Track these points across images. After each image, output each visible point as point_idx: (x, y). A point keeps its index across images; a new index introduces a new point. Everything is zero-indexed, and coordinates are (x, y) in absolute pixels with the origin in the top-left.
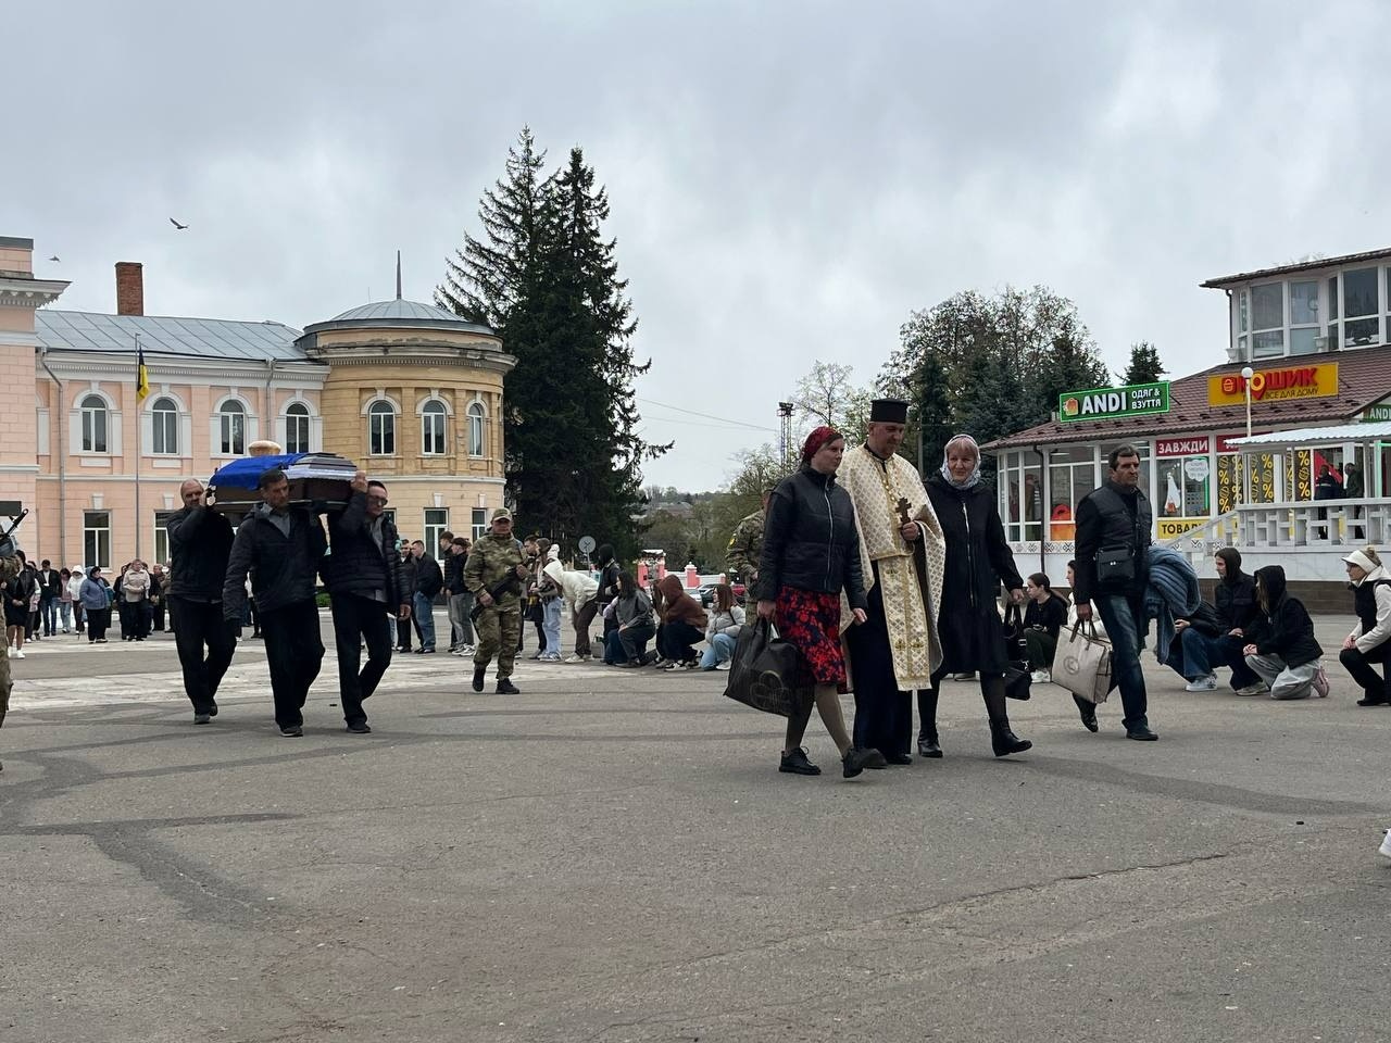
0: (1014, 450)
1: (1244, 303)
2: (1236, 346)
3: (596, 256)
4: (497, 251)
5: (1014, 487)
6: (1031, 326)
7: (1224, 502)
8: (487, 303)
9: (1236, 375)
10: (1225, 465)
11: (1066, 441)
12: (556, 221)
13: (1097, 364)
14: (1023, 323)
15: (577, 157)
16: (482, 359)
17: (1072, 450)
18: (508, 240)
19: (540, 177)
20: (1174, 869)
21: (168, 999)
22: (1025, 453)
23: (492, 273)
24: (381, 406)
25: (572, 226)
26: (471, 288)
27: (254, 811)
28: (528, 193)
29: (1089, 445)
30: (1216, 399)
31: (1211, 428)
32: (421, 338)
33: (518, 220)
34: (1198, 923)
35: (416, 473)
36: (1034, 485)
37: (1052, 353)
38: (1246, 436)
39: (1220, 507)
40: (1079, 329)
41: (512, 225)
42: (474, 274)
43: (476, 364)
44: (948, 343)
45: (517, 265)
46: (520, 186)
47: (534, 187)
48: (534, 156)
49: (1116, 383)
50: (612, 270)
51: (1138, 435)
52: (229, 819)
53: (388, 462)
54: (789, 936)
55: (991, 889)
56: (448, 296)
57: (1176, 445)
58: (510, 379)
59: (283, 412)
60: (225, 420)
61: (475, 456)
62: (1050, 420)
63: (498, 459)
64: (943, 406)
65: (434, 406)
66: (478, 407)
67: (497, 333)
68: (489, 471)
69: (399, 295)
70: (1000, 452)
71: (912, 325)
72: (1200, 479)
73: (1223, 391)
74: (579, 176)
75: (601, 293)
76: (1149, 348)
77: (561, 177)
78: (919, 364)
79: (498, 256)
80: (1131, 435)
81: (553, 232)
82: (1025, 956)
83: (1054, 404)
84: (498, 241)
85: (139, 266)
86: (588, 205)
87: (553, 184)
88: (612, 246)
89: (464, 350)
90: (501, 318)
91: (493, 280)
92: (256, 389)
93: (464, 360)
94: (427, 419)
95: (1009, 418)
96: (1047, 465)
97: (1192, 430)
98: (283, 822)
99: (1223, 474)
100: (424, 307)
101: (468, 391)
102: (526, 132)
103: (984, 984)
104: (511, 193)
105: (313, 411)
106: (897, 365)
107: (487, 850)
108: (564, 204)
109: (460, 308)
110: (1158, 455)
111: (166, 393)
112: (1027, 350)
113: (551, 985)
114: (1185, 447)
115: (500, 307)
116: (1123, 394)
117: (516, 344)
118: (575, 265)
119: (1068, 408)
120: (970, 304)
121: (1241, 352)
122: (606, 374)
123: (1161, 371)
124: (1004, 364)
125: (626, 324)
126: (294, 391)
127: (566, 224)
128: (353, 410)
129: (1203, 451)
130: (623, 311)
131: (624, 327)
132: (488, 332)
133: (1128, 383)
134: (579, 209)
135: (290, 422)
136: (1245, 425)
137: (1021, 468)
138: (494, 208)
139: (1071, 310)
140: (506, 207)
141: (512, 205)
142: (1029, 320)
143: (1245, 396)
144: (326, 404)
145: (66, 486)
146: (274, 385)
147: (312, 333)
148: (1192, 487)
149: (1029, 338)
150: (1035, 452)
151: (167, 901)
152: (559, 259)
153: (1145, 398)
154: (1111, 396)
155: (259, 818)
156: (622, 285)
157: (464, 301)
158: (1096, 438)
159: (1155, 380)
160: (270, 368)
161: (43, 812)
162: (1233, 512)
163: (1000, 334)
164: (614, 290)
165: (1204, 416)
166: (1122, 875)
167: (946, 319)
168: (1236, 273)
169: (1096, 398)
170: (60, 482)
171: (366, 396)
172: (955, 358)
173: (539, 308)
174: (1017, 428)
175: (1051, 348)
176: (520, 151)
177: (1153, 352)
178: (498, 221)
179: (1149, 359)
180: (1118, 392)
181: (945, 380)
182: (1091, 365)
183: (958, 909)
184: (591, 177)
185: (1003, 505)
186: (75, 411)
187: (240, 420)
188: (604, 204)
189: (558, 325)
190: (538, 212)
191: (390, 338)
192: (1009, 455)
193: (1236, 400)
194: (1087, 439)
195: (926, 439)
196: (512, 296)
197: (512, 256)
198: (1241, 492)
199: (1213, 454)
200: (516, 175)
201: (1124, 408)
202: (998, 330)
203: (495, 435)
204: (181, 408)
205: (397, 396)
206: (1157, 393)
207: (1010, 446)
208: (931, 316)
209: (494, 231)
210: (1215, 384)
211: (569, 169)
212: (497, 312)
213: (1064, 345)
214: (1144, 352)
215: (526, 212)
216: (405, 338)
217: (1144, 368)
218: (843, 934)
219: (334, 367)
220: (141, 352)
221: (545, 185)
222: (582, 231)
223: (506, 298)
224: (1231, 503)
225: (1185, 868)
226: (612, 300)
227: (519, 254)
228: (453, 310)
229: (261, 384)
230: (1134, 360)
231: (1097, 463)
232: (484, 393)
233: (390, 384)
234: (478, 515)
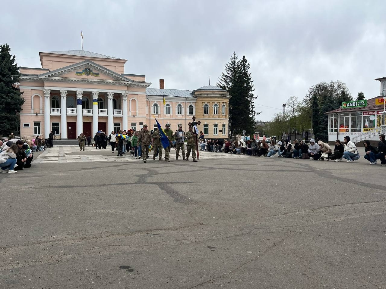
0: (332, 114)
1: (384, 83)
2: (382, 92)
3: (247, 76)
4: (228, 76)
5: (332, 121)
6: (336, 89)
7: (378, 125)
8: (226, 86)
9: (382, 99)
10: (379, 117)
11: (343, 112)
12: (240, 69)
13: (350, 96)
14: (334, 88)
15: (244, 57)
16: (225, 96)
17: (344, 114)
18: (230, 73)
19: (237, 61)
20: (371, 203)
21: (173, 217)
22: (334, 114)
23: (227, 80)
24: (206, 105)
25: (243, 70)
26: (223, 83)
27: (185, 181)
28: (234, 64)
29: (348, 113)
30: (377, 103)
31: (376, 109)
32: (214, 92)
33: (232, 69)
34: (377, 215)
35: (212, 118)
36: (336, 121)
37: (341, 94)
38: (384, 111)
39: (377, 126)
40: (347, 89)
41: (231, 71)
42: (224, 80)
43: (224, 97)
44: (318, 92)
45: (232, 78)
46: (233, 63)
47: (236, 63)
48: (236, 57)
49: (355, 100)
50: (250, 79)
51: (359, 111)
52: (181, 183)
53: (207, 116)
54: (289, 213)
55: (331, 205)
56: (219, 84)
57: (368, 113)
58: (230, 100)
59: (189, 107)
60: (178, 108)
61: (223, 115)
62: (340, 108)
63: (227, 115)
64: (317, 105)
65: (216, 105)
66: (224, 105)
67: (228, 91)
68: (226, 117)
69: (210, 85)
70: (329, 114)
71: (311, 89)
72: (373, 120)
74: (244, 61)
75: (248, 83)
76: (362, 93)
77: (241, 61)
78: (312, 96)
79: (228, 77)
80: (358, 111)
81: (239, 72)
82: (339, 220)
83: (341, 104)
84: (229, 74)
85: (164, 80)
86: (246, 66)
87: (239, 62)
88: (250, 74)
89: (222, 95)
90: (229, 88)
91: (227, 81)
92: (184, 102)
93: (222, 96)
94: (214, 108)
95: (331, 107)
96: (339, 117)
97: (372, 110)
98: (191, 184)
99: (378, 119)
100: (214, 87)
101: (222, 102)
102: (234, 53)
103: (331, 225)
104: (231, 64)
105: (194, 106)
106: (307, 97)
107: (229, 192)
108: (241, 66)
109: (221, 87)
110: (364, 115)
111: (168, 103)
112: (335, 93)
113: (243, 219)
114: (370, 113)
115: (229, 86)
116: (356, 103)
117: (231, 93)
118: (243, 78)
119: (344, 105)
120: (323, 84)
121: (383, 94)
122: (249, 99)
123: (365, 98)
124: (330, 96)
125: (253, 89)
126: (190, 102)
127: (242, 70)
128: (201, 106)
129: (374, 114)
130: (252, 87)
131: (252, 90)
132: (226, 91)
133: (357, 100)
134: (244, 67)
135: (190, 108)
136: (384, 109)
137: (333, 118)
138: (228, 67)
139: (345, 85)
140: (230, 67)
141: (231, 67)
142: (336, 87)
143: (384, 103)
144: (196, 105)
145: (151, 120)
146: (187, 102)
147: (194, 92)
148: (371, 121)
149: (336, 91)
150: (337, 114)
151: (172, 198)
152: (240, 77)
153: (361, 103)
154: (353, 103)
155: (186, 183)
156: (252, 82)
157: (222, 85)
158: (350, 111)
159: (363, 99)
160: (186, 98)
161: (149, 180)
162: (380, 127)
163: (330, 90)
164: (251, 82)
165: (374, 107)
166: (359, 204)
167: (318, 87)
168: (382, 77)
169: (350, 103)
170: (150, 119)
171: (203, 103)
172: (320, 95)
173: (236, 86)
174: (333, 109)
175: (340, 93)
176: (233, 56)
177: (363, 94)
178: (229, 70)
179: (362, 95)
180: (355, 102)
181: (318, 100)
182: (349, 96)
183: (324, 209)
184: (247, 61)
185: (329, 125)
186: (152, 106)
187: (181, 108)
188: (249, 66)
189: (240, 89)
190: (236, 68)
191: (208, 93)
192: (331, 115)
193: (382, 104)
194: (348, 112)
195: (313, 111)
196: (231, 84)
197: (231, 76)
198: (382, 123)
199: (376, 115)
200: (232, 61)
201: (356, 105)
202: (329, 89)
203: (227, 111)
204: (171, 106)
205: (209, 103)
206: (364, 102)
207: (331, 113)
208: (315, 87)
209: (228, 72)
210: (377, 100)
211: (242, 59)
212: (228, 87)
213: (343, 92)
214: (361, 94)
215: (234, 68)
216: (211, 92)
217: (361, 97)
218: (300, 213)
219: (198, 98)
220: (164, 96)
221: (238, 63)
222: (244, 71)
223: (230, 85)
224: (380, 125)
225: (373, 203)
226: (250, 85)
227: (232, 76)
228: (220, 87)
229: (185, 101)
230: (359, 95)
231: (350, 116)
232: (225, 103)
233: (208, 101)
234: (224, 126)
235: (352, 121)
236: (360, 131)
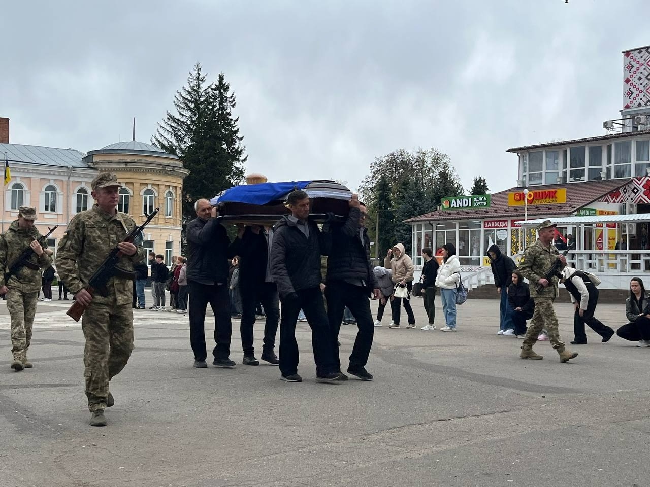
0: (420, 223)
1: (525, 160)
2: (521, 179)
3: (229, 125)
4: (182, 120)
5: (420, 240)
6: (429, 166)
7: (513, 251)
8: (176, 144)
9: (520, 193)
10: (515, 233)
11: (444, 219)
12: (211, 107)
13: (459, 185)
14: (426, 165)
15: (221, 78)
16: (173, 170)
17: (446, 224)
18: (187, 115)
19: (204, 86)
20: (486, 417)
21: (8, 472)
22: (425, 224)
23: (179, 130)
24: (123, 191)
25: (218, 110)
26: (169, 137)
27: (54, 382)
28: (198, 93)
29: (454, 222)
30: (512, 203)
31: (509, 216)
32: (144, 159)
33: (193, 106)
34: (496, 442)
36: (429, 239)
37: (439, 179)
38: (524, 220)
39: (512, 252)
40: (451, 169)
41: (190, 108)
42: (170, 130)
43: (170, 173)
44: (392, 173)
45: (191, 127)
46: (194, 90)
47: (201, 91)
48: (201, 76)
49: (467, 194)
50: (236, 132)
51: (476, 218)
52: (41, 386)
54: (309, 445)
55: (403, 425)
56: (158, 140)
57: (493, 223)
58: (186, 181)
59: (76, 192)
60: (47, 195)
61: (168, 216)
62: (437, 210)
63: (179, 218)
64: (388, 201)
65: (149, 192)
66: (170, 193)
67: (181, 159)
68: (174, 224)
69: (134, 139)
70: (413, 224)
71: (375, 164)
72: (503, 239)
73: (515, 200)
74: (222, 86)
75: (231, 142)
76: (482, 179)
77: (213, 87)
78: (378, 182)
79: (182, 122)
80: (473, 218)
81: (209, 112)
82: (417, 456)
83: (439, 202)
84: (183, 115)
85: (8, 120)
86: (226, 100)
87: (210, 90)
88: (237, 120)
89: (165, 166)
90: (183, 151)
91: (179, 133)
92: (62, 181)
93: (164, 171)
94: (146, 198)
95: (418, 208)
96: (435, 231)
97: (500, 217)
98: (68, 388)
99: (514, 237)
100: (146, 145)
101: (166, 185)
102: (198, 65)
103: (398, 469)
104: (190, 93)
106: (368, 182)
107: (166, 403)
108: (215, 99)
109: (163, 146)
110: (485, 227)
111: (18, 181)
112: (428, 177)
113: (195, 467)
114: (497, 224)
115: (183, 146)
116: (470, 199)
117: (190, 164)
118: (219, 128)
119: (445, 205)
120: (402, 155)
121: (523, 182)
122: (232, 180)
123: (487, 189)
124: (416, 184)
126: (81, 182)
127: (215, 109)
129: (505, 226)
130: (241, 151)
131: (241, 158)
132: (176, 158)
133: (472, 194)
134: (221, 102)
135: (79, 197)
136: (524, 215)
137: (423, 231)
138: (181, 100)
139: (448, 160)
140: (187, 99)
141: (190, 98)
142: (429, 164)
143: (524, 202)
146: (72, 179)
147: (91, 155)
148: (500, 242)
149: (428, 172)
150: (430, 224)
151: (9, 425)
152: (211, 125)
153: (480, 201)
154: (464, 200)
155: (56, 385)
156: (241, 139)
157: (166, 143)
158: (457, 219)
159: (484, 193)
160: (70, 171)
162: (517, 255)
163: (415, 170)
164: (237, 140)
165: (506, 211)
166: (463, 419)
167: (391, 161)
168: (522, 146)
169: (458, 200)
172: (395, 179)
173: (202, 148)
174: (421, 213)
175: (438, 177)
176: (195, 74)
177: (484, 180)
178: (183, 106)
179: (482, 184)
180: (468, 198)
181: (389, 189)
182: (456, 185)
183: (388, 434)
184: (228, 87)
185: (414, 248)
187: (54, 195)
188: (234, 100)
189: (211, 156)
190: (202, 103)
191: (129, 159)
192: (418, 225)
193: (520, 204)
194: (453, 219)
195: (380, 216)
196: (188, 141)
197: (189, 123)
198: (521, 245)
199: (509, 228)
200: (192, 85)
201: (470, 205)
202: (415, 167)
203: (178, 207)
204: (26, 188)
205: (131, 186)
206: (485, 199)
207: (418, 221)
208: (384, 160)
209: (181, 111)
210: (511, 196)
211: (218, 83)
212: (181, 149)
213: (444, 176)
214: (480, 180)
215: (197, 103)
216: (136, 159)
217: (480, 188)
218: (334, 445)
220: (7, 161)
221: (206, 90)
222: (222, 112)
223: (185, 142)
224: (517, 250)
225: (491, 416)
226: (236, 146)
227: (192, 122)
228: (160, 147)
229: (65, 178)
230: (475, 184)
231: (457, 230)
232: (173, 186)
233: (128, 181)
234: (168, 244)
235: (461, 239)
236: (478, 262)
